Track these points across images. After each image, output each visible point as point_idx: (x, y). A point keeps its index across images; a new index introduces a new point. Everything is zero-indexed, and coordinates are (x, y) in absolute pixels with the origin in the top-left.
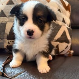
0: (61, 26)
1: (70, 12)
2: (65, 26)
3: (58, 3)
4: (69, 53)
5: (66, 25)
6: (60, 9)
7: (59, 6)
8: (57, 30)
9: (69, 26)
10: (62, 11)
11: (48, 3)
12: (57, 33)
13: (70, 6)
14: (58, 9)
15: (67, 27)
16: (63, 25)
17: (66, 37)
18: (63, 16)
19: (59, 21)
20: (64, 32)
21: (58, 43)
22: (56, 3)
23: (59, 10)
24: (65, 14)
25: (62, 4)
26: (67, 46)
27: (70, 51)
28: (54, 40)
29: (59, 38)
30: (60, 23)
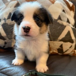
0: (66, 26)
1: (74, 12)
3: (62, 4)
4: (73, 52)
5: (71, 25)
6: (64, 9)
7: (63, 7)
8: (62, 30)
9: (74, 26)
10: (67, 12)
11: (52, 4)
12: (61, 33)
14: (62, 10)
15: (72, 28)
16: (68, 25)
17: (71, 37)
18: (67, 16)
19: (63, 21)
21: (62, 42)
23: (64, 11)
24: (70, 15)
25: (66, 4)
26: (71, 46)
27: (74, 50)
28: (58, 40)
29: (63, 38)
30: (65, 23)
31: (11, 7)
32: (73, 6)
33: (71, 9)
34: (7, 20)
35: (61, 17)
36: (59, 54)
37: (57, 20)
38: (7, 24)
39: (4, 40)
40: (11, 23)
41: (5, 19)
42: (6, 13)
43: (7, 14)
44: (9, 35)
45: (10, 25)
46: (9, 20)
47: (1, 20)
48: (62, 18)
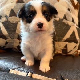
0: (71, 26)
2: (75, 26)
3: (67, 2)
6: (69, 8)
8: (67, 30)
9: (78, 26)
10: (71, 10)
11: (58, 2)
12: (66, 33)
13: (79, 4)
16: (73, 25)
17: (75, 37)
19: (68, 21)
20: (74, 32)
21: (67, 43)
22: (66, 2)
23: (69, 10)
25: (71, 2)
27: (77, 50)
28: (63, 41)
29: (68, 38)
30: (70, 23)
31: (12, 2)
32: (77, 4)
33: (75, 7)
34: (9, 18)
35: (66, 16)
36: (63, 54)
37: (62, 20)
38: (10, 22)
39: (5, 40)
40: (14, 21)
41: (6, 16)
42: (7, 9)
43: (9, 10)
44: (12, 34)
45: (13, 23)
46: (11, 17)
47: (2, 17)
48: (67, 18)
